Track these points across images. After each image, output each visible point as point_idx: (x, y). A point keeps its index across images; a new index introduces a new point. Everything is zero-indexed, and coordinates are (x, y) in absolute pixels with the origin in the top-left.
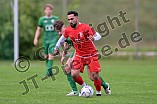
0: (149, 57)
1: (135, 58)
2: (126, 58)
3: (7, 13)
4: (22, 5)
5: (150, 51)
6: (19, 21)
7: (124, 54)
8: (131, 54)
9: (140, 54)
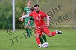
1: (73, 28)
2: (68, 28)
3: (10, 6)
4: (17, 2)
7: (67, 26)
8: (70, 26)
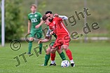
0: (94, 41)
5: (94, 36)
6: (5, 16)
9: (87, 38)
